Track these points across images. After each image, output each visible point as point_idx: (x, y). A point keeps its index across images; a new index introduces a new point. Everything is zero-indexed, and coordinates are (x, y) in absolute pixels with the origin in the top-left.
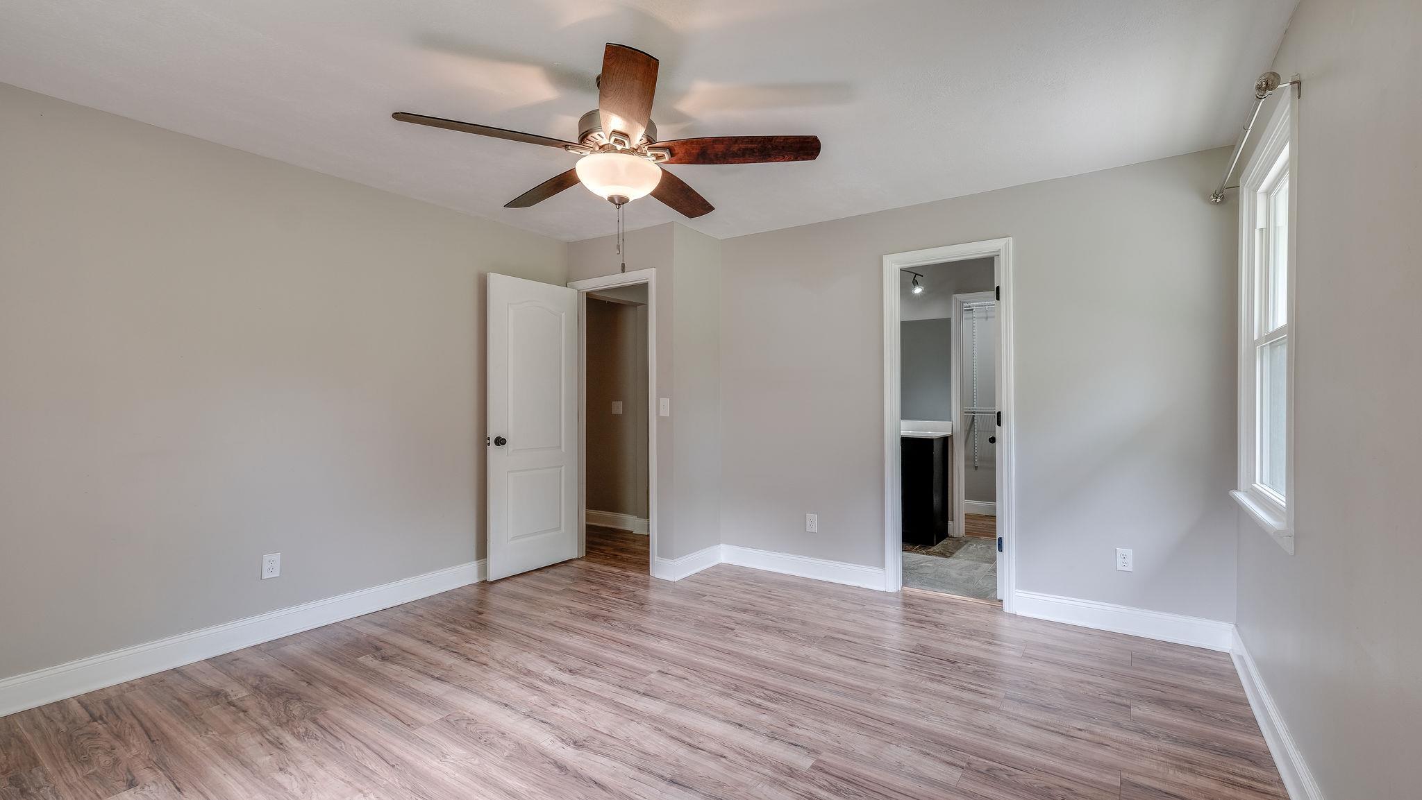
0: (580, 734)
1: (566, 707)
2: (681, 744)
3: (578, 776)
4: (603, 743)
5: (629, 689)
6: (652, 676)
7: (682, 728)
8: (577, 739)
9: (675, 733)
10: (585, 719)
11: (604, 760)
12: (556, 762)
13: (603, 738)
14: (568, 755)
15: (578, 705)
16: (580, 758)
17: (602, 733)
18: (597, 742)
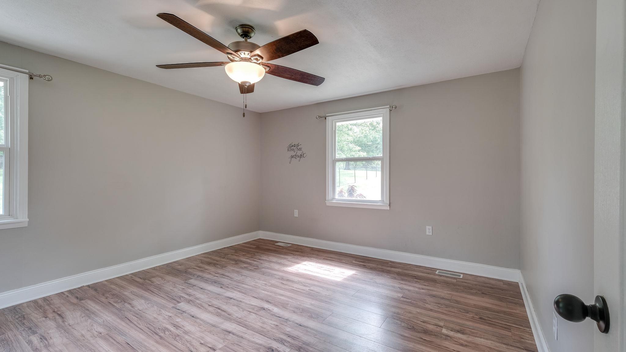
0: (262, 313)
1: (271, 325)
2: (222, 309)
3: (262, 299)
4: (253, 309)
5: (238, 336)
6: (221, 346)
7: (219, 315)
8: (264, 311)
9: (223, 313)
10: (261, 318)
11: (253, 304)
12: (270, 303)
13: (253, 311)
14: (266, 306)
15: (265, 326)
16: (262, 304)
17: (253, 313)
18: (255, 309)
